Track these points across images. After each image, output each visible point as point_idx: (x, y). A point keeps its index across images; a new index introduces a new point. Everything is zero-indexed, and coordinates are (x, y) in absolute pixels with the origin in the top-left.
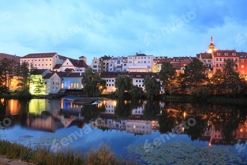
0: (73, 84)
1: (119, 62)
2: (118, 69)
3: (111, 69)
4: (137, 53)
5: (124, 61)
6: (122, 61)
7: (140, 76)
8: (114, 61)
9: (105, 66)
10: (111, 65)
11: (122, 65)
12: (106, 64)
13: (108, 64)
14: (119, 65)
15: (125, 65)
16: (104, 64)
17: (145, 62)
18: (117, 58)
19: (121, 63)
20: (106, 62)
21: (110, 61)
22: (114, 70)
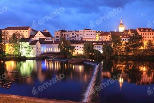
0: (48, 49)
1: (73, 34)
2: (73, 39)
3: (68, 39)
4: (85, 28)
5: (76, 33)
6: (75, 33)
7: (96, 44)
8: (69, 33)
9: (63, 36)
10: (68, 36)
11: (75, 36)
12: (64, 35)
13: (65, 35)
14: (73, 36)
15: (78, 36)
16: (62, 35)
17: (92, 34)
18: (71, 31)
19: (75, 35)
20: (64, 33)
21: (66, 33)
22: (70, 39)
